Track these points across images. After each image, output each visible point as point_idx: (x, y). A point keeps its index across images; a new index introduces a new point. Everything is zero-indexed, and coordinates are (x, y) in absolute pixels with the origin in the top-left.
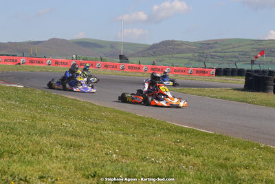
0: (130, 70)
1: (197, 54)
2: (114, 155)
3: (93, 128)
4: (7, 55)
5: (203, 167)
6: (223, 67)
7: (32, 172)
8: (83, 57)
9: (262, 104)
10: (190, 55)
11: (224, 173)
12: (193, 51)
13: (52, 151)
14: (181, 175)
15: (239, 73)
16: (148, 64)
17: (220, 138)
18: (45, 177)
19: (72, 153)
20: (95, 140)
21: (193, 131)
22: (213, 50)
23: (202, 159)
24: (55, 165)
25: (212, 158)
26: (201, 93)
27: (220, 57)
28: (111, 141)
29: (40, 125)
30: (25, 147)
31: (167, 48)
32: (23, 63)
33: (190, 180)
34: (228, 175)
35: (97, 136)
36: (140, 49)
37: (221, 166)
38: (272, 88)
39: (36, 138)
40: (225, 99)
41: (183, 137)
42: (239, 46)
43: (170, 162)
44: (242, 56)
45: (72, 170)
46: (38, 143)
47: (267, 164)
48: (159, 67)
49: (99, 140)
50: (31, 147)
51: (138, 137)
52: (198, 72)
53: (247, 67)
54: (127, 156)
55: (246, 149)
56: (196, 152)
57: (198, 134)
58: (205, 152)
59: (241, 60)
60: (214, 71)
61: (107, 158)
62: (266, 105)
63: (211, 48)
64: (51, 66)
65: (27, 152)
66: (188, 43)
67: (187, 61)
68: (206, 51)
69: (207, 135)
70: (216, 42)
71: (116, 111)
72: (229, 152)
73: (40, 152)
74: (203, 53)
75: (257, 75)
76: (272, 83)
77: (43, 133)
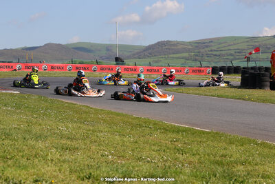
0: (126, 72)
1: (193, 54)
2: (110, 157)
3: (90, 130)
4: (3, 62)
5: (199, 165)
6: (219, 65)
7: (27, 176)
8: (79, 61)
9: (258, 100)
10: (186, 55)
11: (220, 169)
12: (189, 51)
13: (47, 155)
14: (177, 173)
15: (235, 70)
16: (144, 65)
17: (216, 136)
18: (39, 181)
19: (67, 156)
20: (91, 142)
21: (190, 130)
22: (209, 49)
23: (198, 157)
24: (50, 168)
25: (209, 155)
26: (198, 92)
27: (215, 55)
28: (106, 142)
29: (36, 129)
30: (20, 151)
31: (163, 48)
32: (19, 69)
33: (186, 178)
34: (224, 171)
35: (93, 138)
36: (136, 51)
37: (218, 163)
38: (268, 84)
39: (32, 143)
40: (222, 96)
41: (180, 136)
42: (234, 44)
43: (166, 161)
44: (238, 54)
45: (67, 173)
46: (33, 147)
47: (263, 159)
48: (154, 68)
49: (95, 142)
50: (26, 152)
51: (134, 137)
52: (194, 71)
53: (243, 64)
54: (123, 156)
55: (242, 145)
56: (192, 151)
57: (194, 133)
58: (201, 150)
59: (237, 57)
60: (210, 69)
61: (103, 159)
62: (264, 101)
63: (207, 47)
64: (47, 71)
65: (22, 157)
66: (183, 43)
67: (183, 61)
68: (201, 50)
69: (204, 133)
70: (211, 41)
71: (112, 113)
72: (225, 149)
73: (36, 156)
74: (199, 52)
75: (253, 71)
76: (268, 79)
77: (38, 137)
